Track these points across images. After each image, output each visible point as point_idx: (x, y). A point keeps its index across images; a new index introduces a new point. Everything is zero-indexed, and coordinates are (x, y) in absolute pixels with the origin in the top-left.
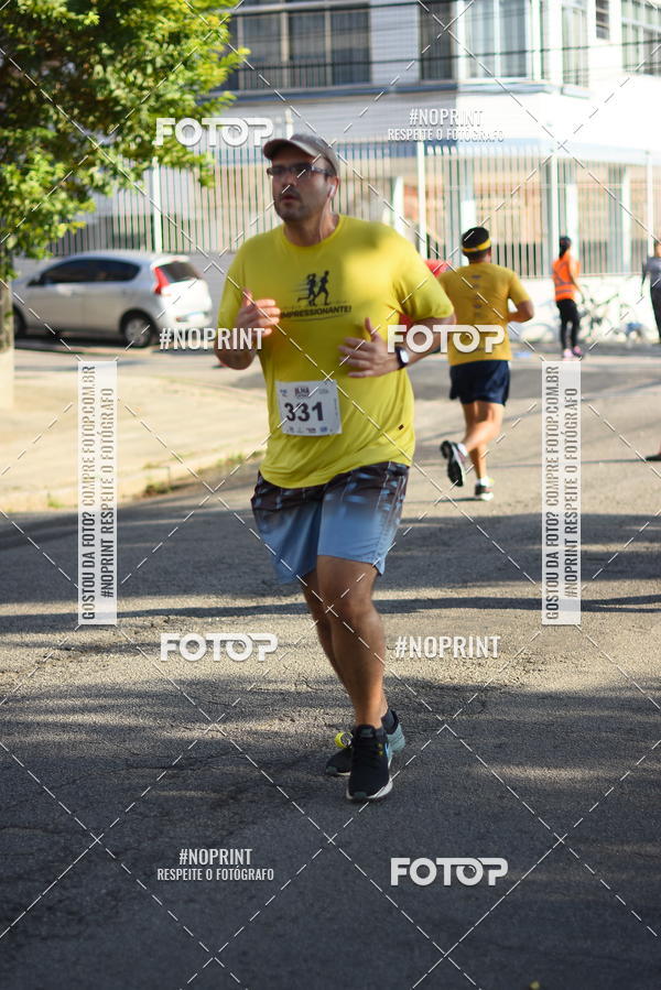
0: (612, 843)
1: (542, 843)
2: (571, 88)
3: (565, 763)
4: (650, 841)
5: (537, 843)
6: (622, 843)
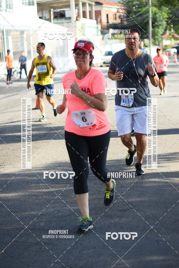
2: (8, 10)
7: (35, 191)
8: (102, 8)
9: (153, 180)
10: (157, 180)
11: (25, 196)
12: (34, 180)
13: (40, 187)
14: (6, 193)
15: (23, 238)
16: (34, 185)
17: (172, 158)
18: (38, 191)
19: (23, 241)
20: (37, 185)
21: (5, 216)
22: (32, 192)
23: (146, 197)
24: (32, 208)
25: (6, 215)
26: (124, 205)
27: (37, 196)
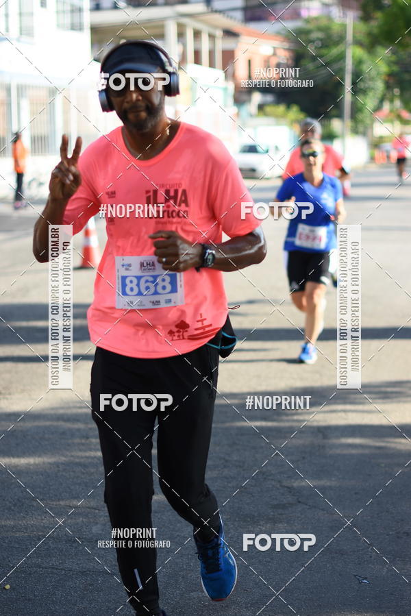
0: (53, 501)
1: (10, 502)
2: (24, 38)
3: (23, 454)
4: (75, 498)
5: (7, 502)
6: (59, 500)
7: (80, 454)
8: (237, 45)
9: (350, 441)
10: (357, 441)
11: (57, 464)
12: (79, 430)
13: (93, 447)
14: (13, 457)
15: (54, 559)
16: (77, 441)
17: (392, 393)
18: (87, 454)
19: (53, 565)
20: (83, 441)
21: (13, 508)
22: (72, 456)
23: (334, 479)
24: (74, 493)
25: (15, 505)
26: (283, 494)
27: (84, 466)
